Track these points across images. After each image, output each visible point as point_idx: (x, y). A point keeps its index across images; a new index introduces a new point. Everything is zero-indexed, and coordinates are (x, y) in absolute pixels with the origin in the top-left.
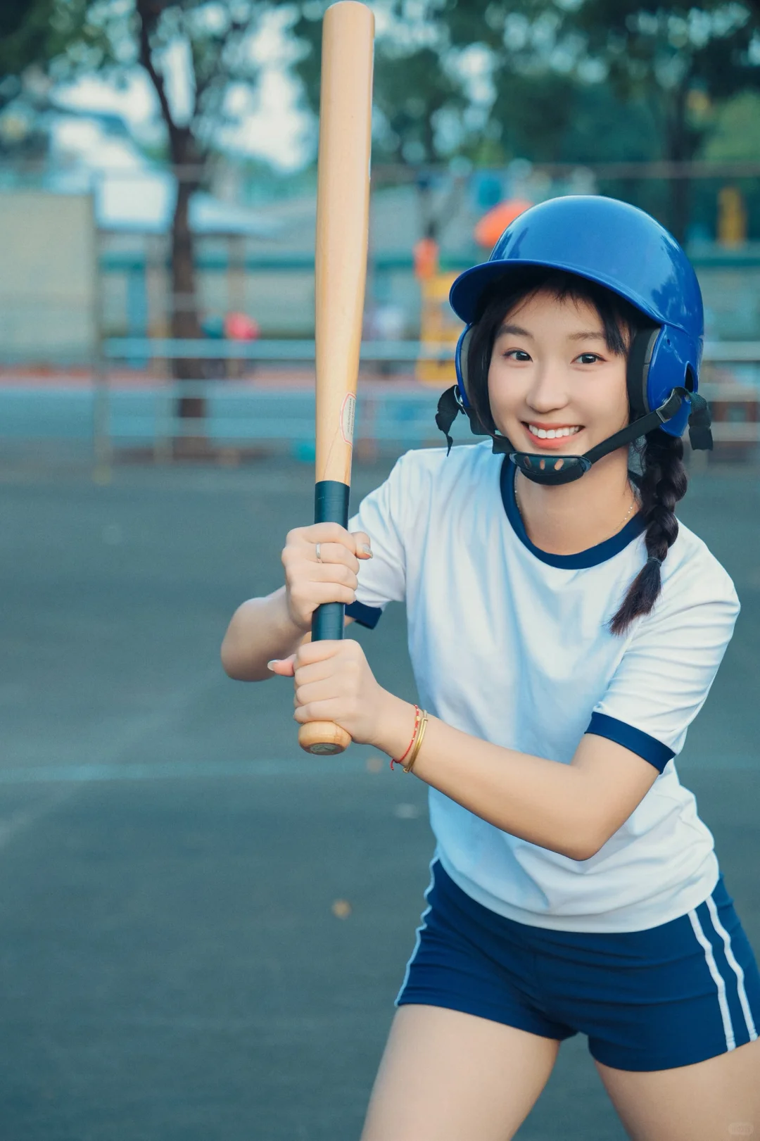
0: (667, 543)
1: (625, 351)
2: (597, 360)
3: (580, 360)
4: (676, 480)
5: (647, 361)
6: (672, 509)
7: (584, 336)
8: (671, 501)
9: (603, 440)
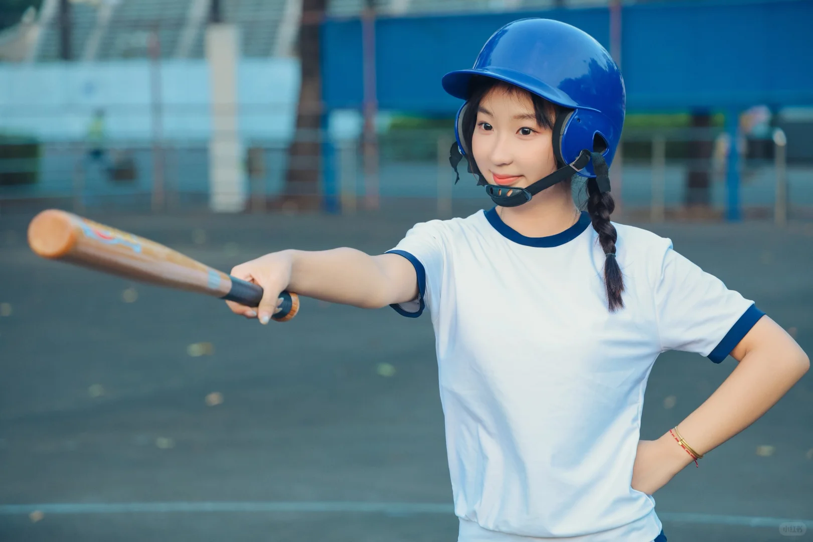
0: (612, 241)
1: (551, 128)
2: (531, 131)
3: (521, 132)
4: (605, 201)
5: (561, 133)
6: (608, 220)
7: (523, 117)
8: (605, 215)
9: (535, 182)
